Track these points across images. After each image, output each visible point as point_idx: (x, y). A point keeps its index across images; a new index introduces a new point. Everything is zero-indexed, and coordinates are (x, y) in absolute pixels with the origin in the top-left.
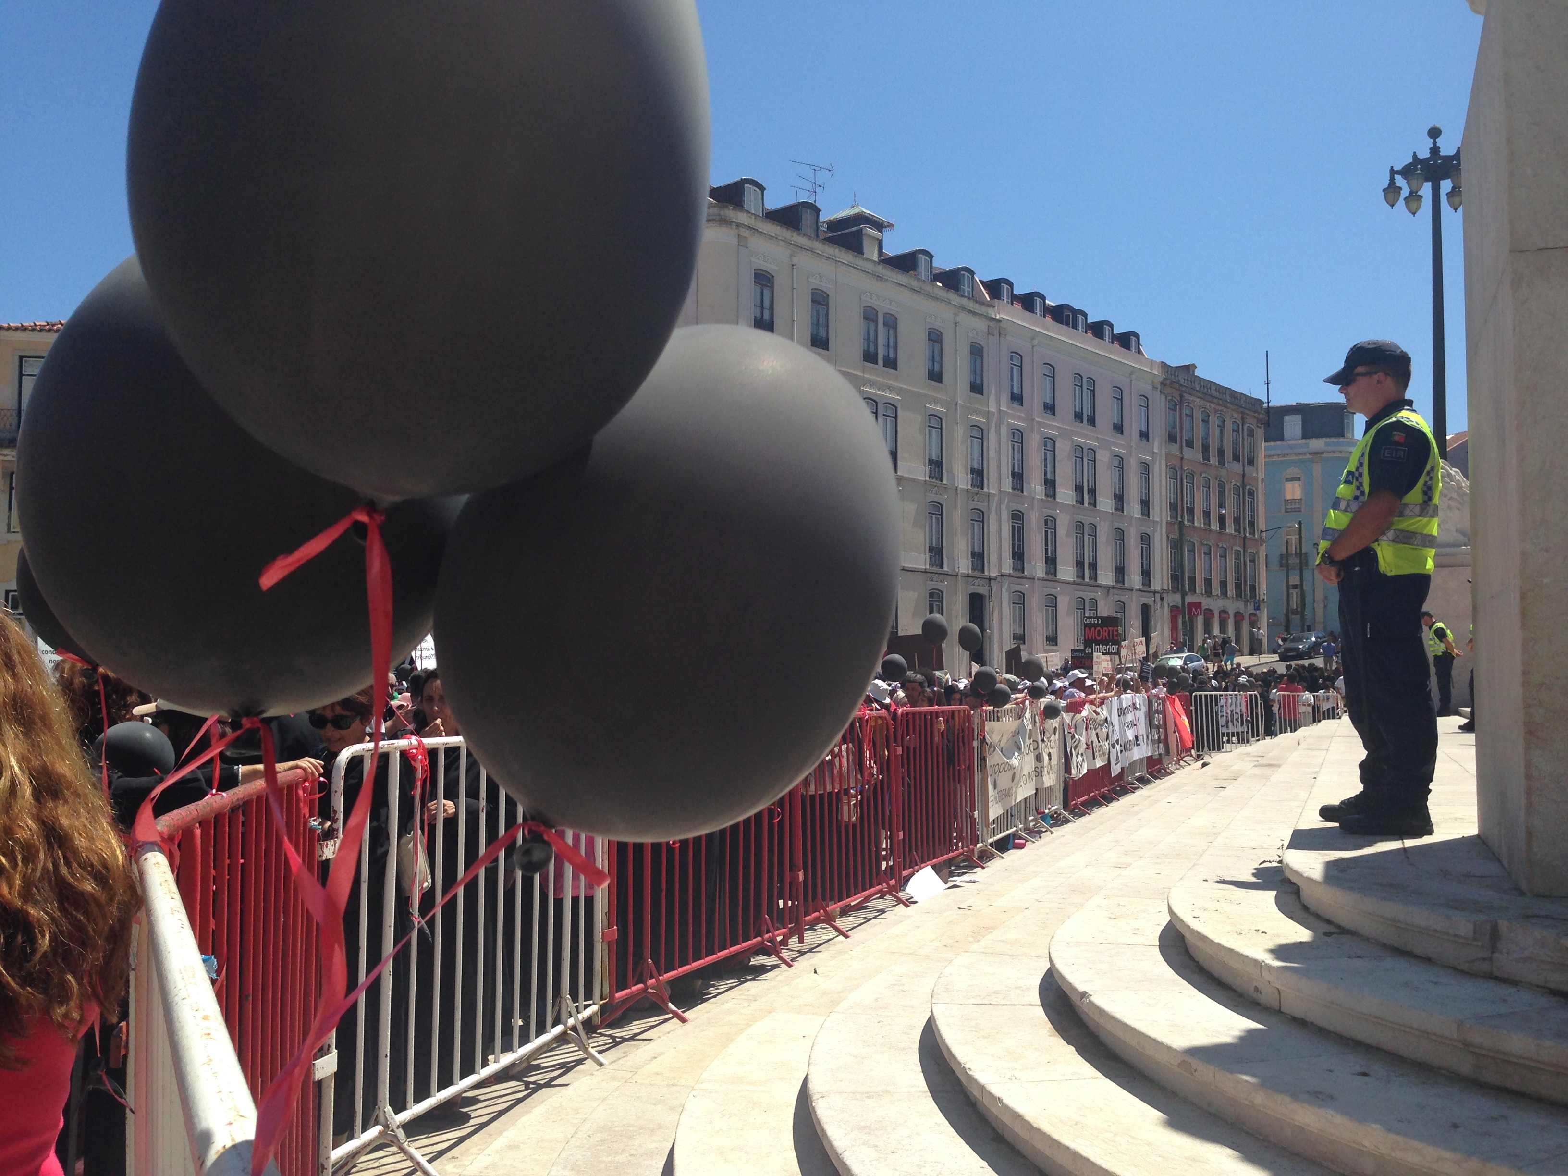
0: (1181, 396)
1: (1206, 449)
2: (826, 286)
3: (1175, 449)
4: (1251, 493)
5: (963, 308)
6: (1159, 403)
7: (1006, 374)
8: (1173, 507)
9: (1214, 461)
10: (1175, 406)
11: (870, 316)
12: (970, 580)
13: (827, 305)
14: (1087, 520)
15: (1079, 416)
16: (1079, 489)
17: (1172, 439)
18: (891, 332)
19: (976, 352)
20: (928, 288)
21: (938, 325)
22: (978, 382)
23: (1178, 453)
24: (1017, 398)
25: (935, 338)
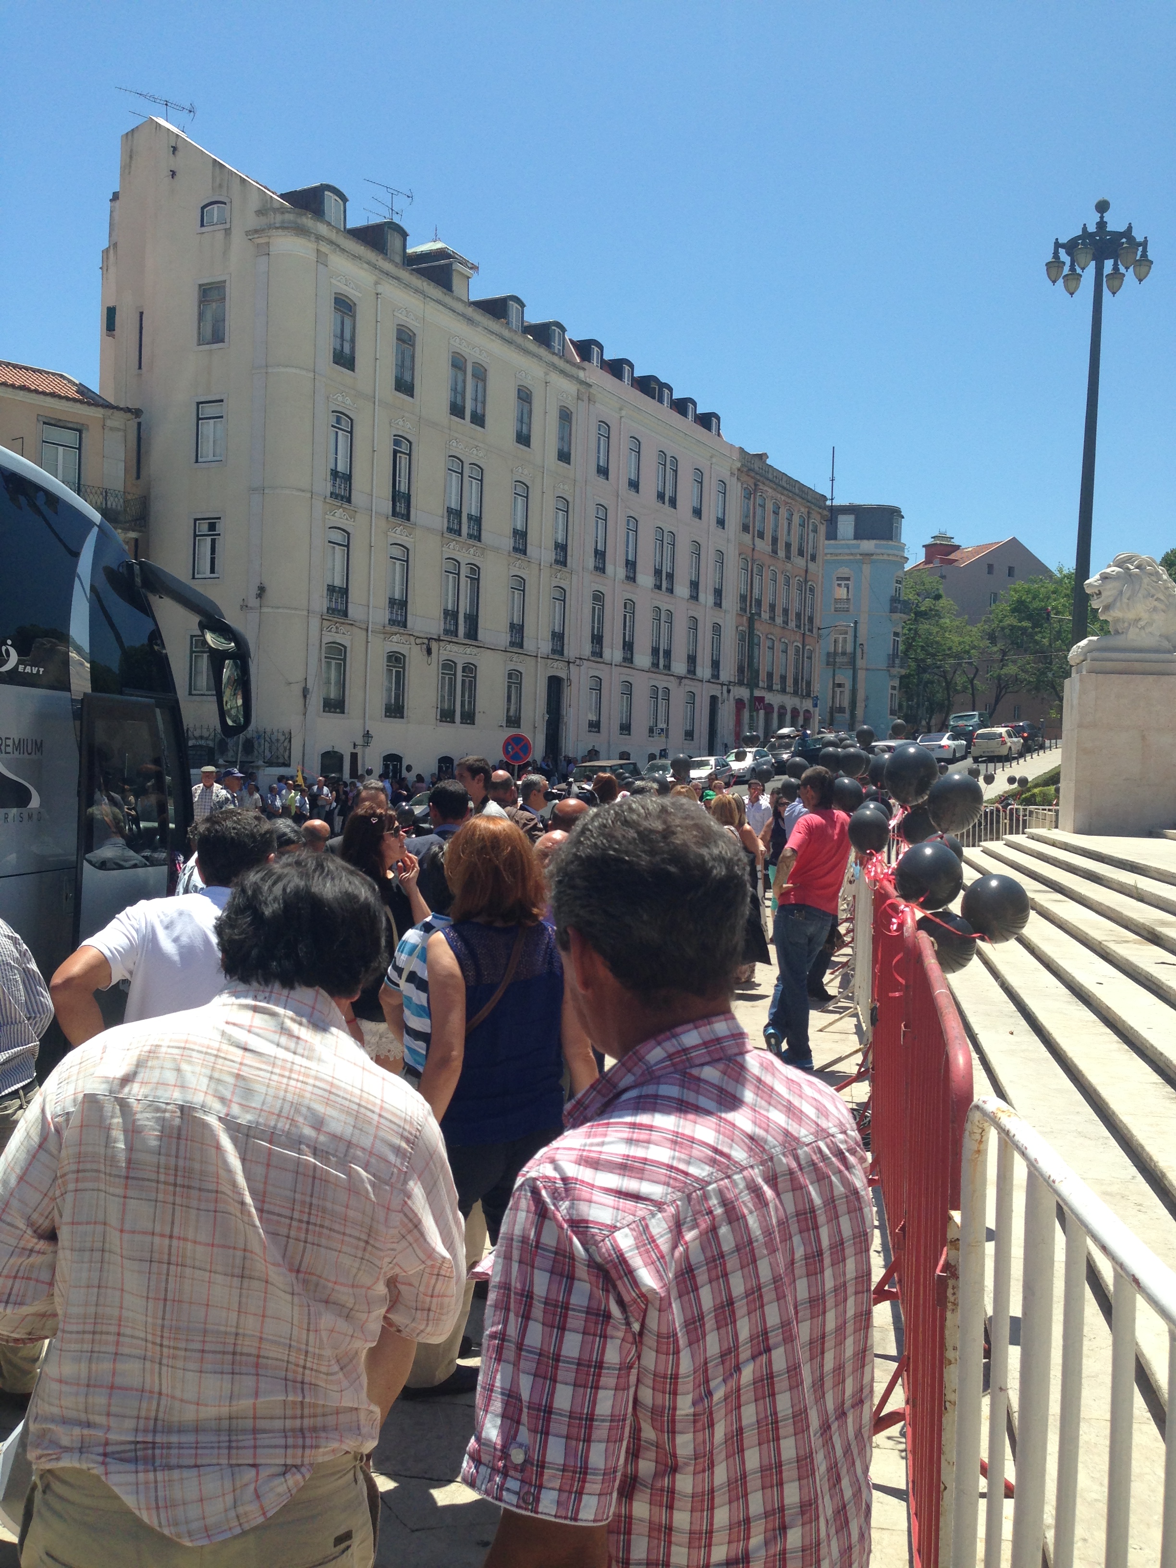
0: (756, 485)
1: (775, 540)
2: (413, 324)
3: (747, 538)
4: (812, 590)
5: (555, 367)
6: (735, 489)
7: (593, 445)
8: (743, 598)
9: (781, 553)
10: (749, 494)
11: (458, 363)
12: (550, 661)
13: (413, 346)
14: (664, 607)
15: (661, 496)
16: (658, 573)
17: (746, 528)
18: (480, 385)
19: (565, 416)
20: (519, 339)
21: (528, 383)
22: (566, 449)
23: (750, 543)
24: (603, 471)
25: (525, 396)
